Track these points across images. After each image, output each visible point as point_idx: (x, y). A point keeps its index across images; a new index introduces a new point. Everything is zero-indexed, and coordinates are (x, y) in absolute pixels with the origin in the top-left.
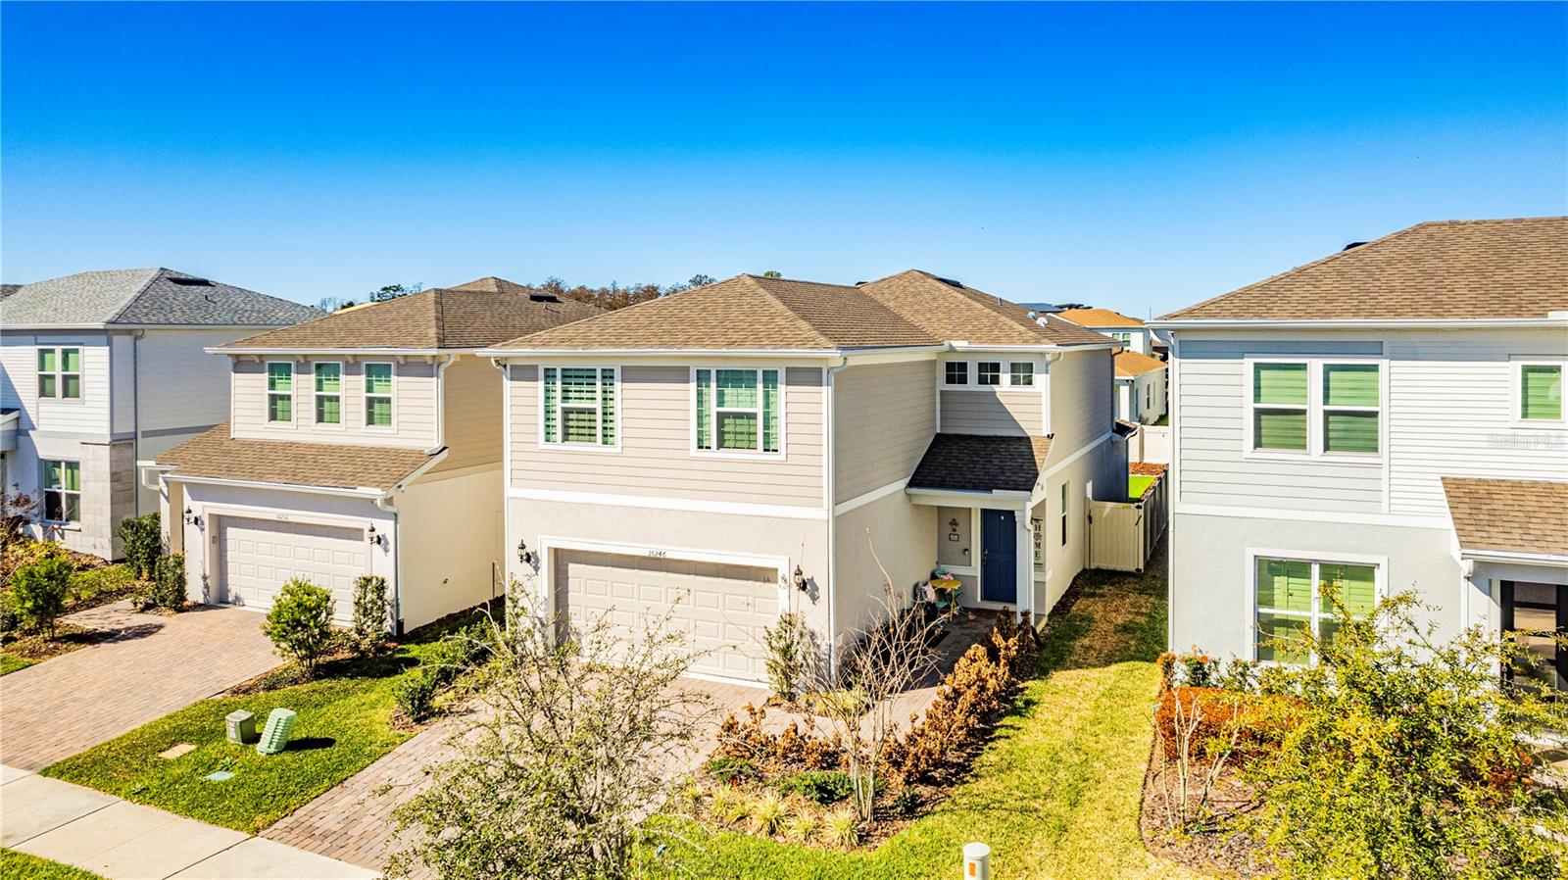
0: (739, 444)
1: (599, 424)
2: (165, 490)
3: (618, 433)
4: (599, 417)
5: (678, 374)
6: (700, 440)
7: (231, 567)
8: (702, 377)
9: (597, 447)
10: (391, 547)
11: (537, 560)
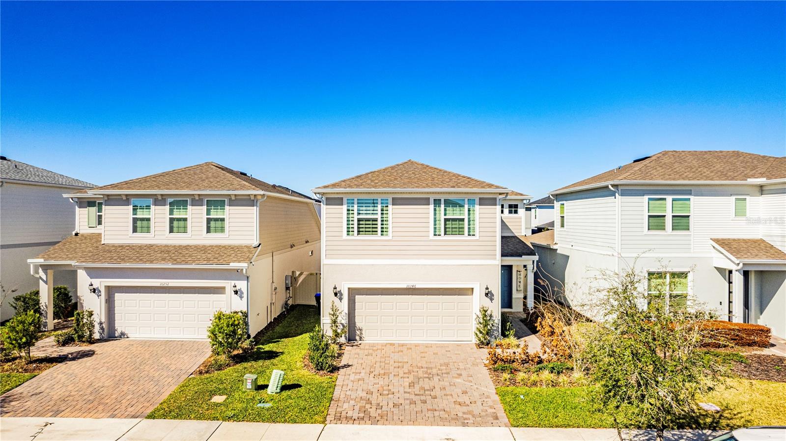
0: (453, 233)
1: (379, 226)
2: (44, 277)
3: (390, 230)
4: (379, 222)
5: (425, 201)
6: (435, 232)
7: (117, 317)
8: (437, 202)
9: (378, 236)
10: (245, 295)
11: (341, 294)
